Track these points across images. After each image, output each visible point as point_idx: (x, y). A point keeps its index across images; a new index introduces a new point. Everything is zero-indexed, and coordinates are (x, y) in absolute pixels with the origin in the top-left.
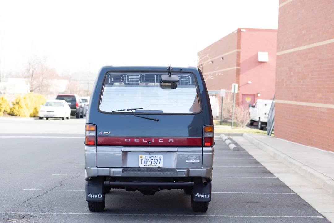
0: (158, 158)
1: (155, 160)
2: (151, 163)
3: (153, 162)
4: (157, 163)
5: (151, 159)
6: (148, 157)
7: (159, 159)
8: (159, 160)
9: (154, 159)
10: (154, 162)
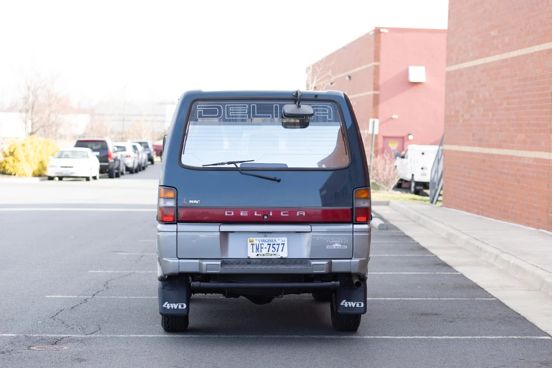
0: (280, 243)
1: (274, 246)
2: (268, 251)
3: (271, 249)
4: (277, 251)
5: (268, 244)
6: (263, 241)
7: (282, 244)
8: (281, 247)
9: (273, 244)
10: (274, 250)
